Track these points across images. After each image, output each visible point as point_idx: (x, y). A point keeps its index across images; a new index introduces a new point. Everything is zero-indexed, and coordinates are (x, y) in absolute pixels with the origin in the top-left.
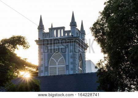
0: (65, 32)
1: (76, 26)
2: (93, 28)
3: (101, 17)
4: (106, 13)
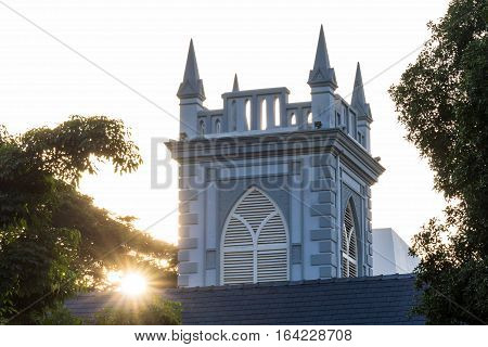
0: (288, 110)
1: (335, 86)
2: (401, 89)
3: (436, 44)
4: (457, 27)
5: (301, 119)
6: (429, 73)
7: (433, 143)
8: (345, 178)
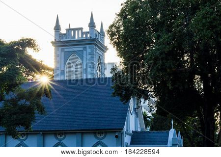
0: (83, 33)
1: (95, 27)
2: (108, 30)
3: (117, 19)
4: (123, 15)
5: (86, 36)
6: (115, 26)
7: (117, 45)
8: (98, 51)
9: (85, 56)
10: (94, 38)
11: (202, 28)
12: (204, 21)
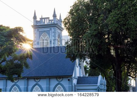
0: (49, 20)
1: (56, 17)
2: (63, 21)
5: (51, 22)
6: (67, 19)
7: (68, 29)
8: (58, 31)
9: (51, 34)
10: (56, 23)
11: (113, 22)
12: (114, 18)
